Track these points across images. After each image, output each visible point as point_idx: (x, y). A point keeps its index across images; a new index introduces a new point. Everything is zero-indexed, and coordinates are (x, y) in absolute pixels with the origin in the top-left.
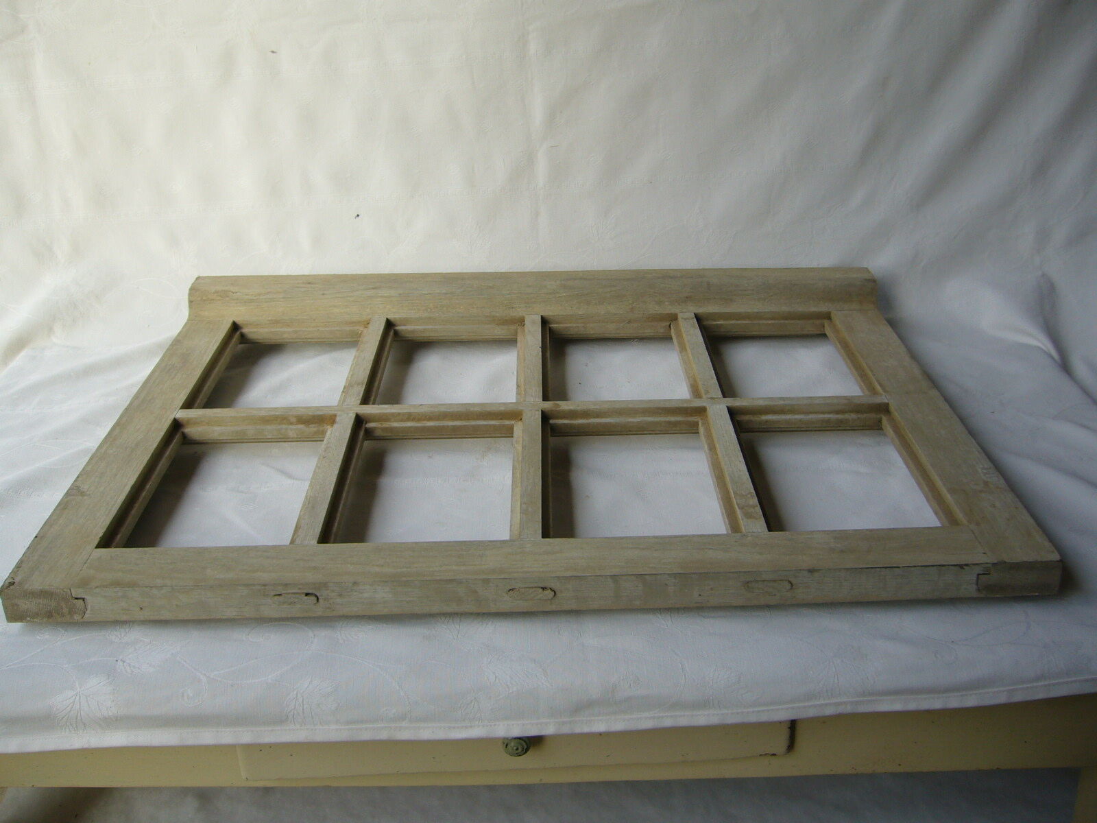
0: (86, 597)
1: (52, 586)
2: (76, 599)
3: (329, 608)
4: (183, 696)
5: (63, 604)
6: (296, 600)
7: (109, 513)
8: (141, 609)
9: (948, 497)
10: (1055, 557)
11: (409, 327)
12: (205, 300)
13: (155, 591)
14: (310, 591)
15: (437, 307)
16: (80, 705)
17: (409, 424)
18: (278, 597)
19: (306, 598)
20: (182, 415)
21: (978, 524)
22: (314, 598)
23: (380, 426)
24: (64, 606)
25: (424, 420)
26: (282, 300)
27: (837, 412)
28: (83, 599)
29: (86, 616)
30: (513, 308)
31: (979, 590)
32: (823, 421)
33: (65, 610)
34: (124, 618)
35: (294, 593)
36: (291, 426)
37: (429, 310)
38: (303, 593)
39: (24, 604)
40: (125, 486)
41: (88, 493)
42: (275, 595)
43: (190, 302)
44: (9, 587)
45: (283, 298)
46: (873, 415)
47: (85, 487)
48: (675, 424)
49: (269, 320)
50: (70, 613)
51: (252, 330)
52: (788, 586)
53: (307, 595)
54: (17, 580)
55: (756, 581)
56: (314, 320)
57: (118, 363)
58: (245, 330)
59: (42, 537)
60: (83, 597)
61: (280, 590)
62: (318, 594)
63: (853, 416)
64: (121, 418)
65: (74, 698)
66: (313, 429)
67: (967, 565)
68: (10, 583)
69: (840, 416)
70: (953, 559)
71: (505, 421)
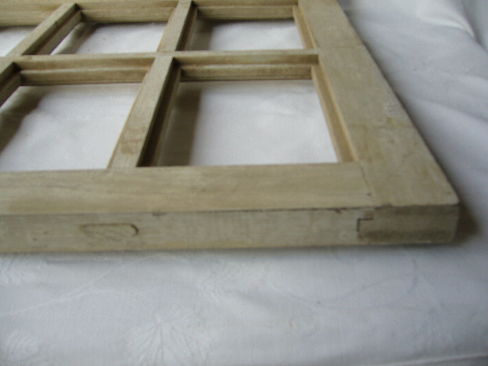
9: (347, 133)
10: (452, 199)
21: (370, 160)
27: (273, 63)
31: (360, 237)
32: (259, 70)
46: (304, 66)
48: (129, 73)
52: (133, 231)
55: (93, 225)
63: (286, 66)
67: (345, 209)
69: (274, 66)
70: (331, 201)
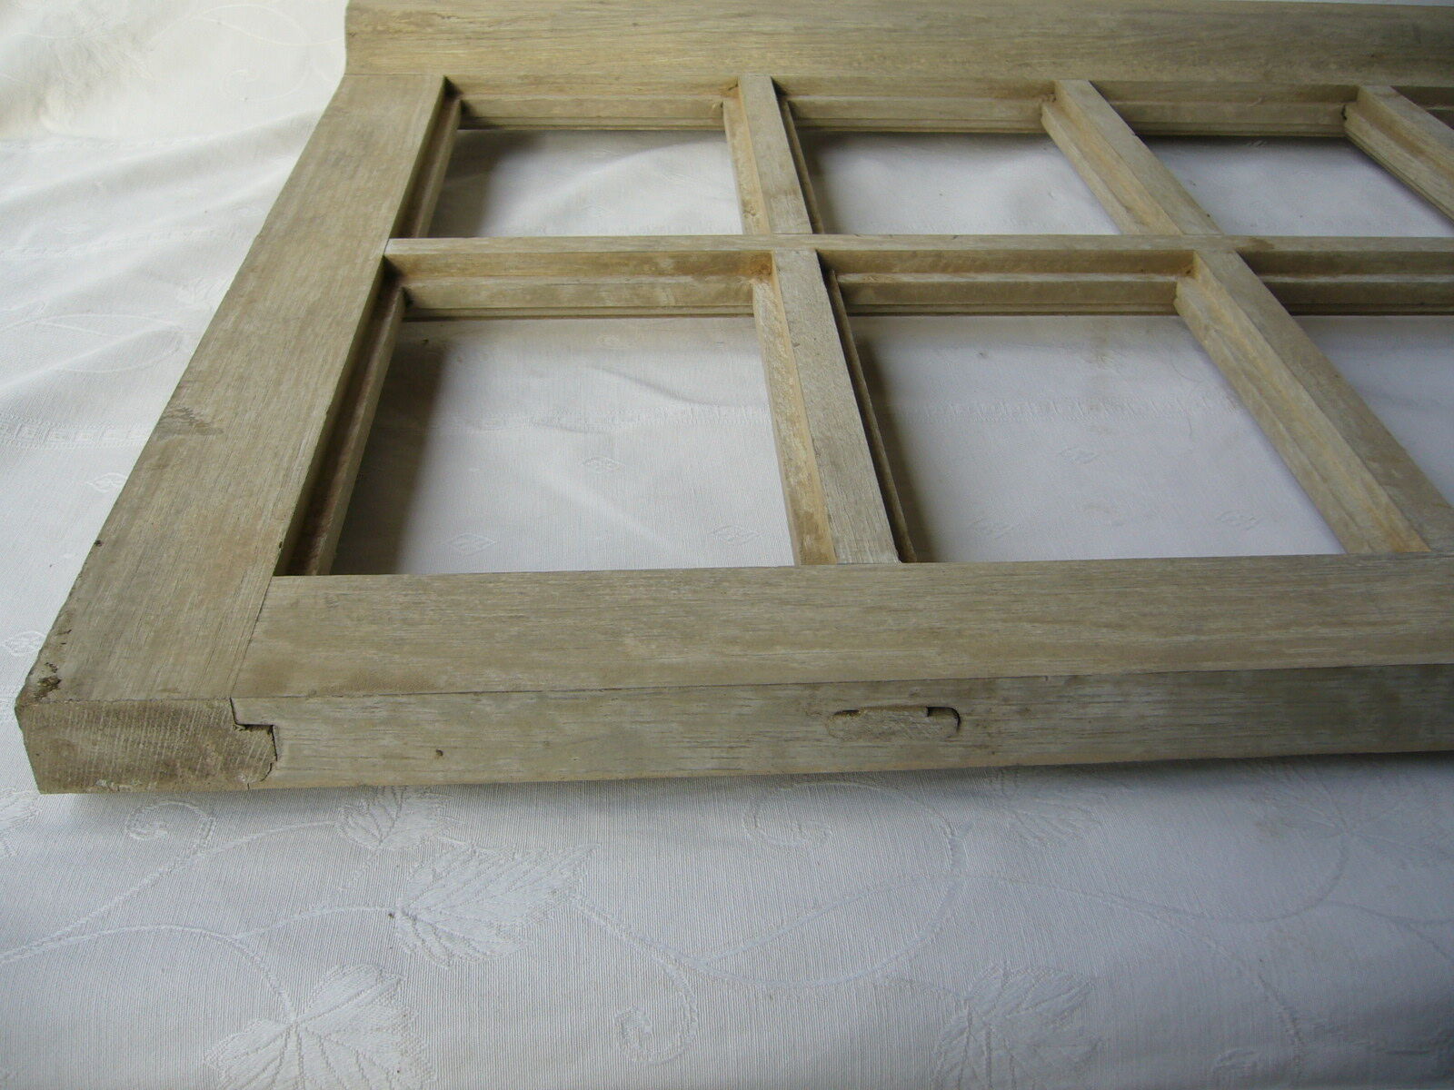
0: (276, 722)
1: (175, 690)
2: (247, 727)
3: (983, 746)
4: (623, 1033)
5: (208, 744)
6: (897, 727)
7: (286, 476)
8: (440, 753)
11: (819, 99)
12: (381, 32)
13: (486, 705)
14: (942, 702)
15: (872, 60)
16: (301, 1062)
17: (937, 278)
18: (848, 718)
19: (927, 720)
20: (399, 249)
22: (952, 720)
23: (872, 280)
24: (211, 748)
25: (968, 271)
26: (549, 35)
28: (270, 729)
29: (275, 773)
30: (1027, 65)
33: (214, 760)
34: (389, 777)
35: (891, 708)
36: (662, 280)
37: (856, 65)
38: (920, 707)
39: (91, 745)
40: (311, 408)
41: (215, 426)
42: (838, 713)
43: (350, 36)
44: (43, 693)
45: (552, 31)
47: (205, 412)
49: (519, 78)
50: (226, 767)
51: (485, 98)
53: (931, 711)
54: (66, 670)
56: (617, 79)
57: (194, 165)
58: (470, 97)
59: (117, 544)
60: (270, 722)
61: (856, 699)
62: (960, 710)
64: (253, 254)
65: (280, 1042)
66: (714, 284)
68: (45, 681)
71: (1152, 275)
